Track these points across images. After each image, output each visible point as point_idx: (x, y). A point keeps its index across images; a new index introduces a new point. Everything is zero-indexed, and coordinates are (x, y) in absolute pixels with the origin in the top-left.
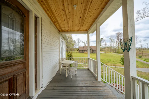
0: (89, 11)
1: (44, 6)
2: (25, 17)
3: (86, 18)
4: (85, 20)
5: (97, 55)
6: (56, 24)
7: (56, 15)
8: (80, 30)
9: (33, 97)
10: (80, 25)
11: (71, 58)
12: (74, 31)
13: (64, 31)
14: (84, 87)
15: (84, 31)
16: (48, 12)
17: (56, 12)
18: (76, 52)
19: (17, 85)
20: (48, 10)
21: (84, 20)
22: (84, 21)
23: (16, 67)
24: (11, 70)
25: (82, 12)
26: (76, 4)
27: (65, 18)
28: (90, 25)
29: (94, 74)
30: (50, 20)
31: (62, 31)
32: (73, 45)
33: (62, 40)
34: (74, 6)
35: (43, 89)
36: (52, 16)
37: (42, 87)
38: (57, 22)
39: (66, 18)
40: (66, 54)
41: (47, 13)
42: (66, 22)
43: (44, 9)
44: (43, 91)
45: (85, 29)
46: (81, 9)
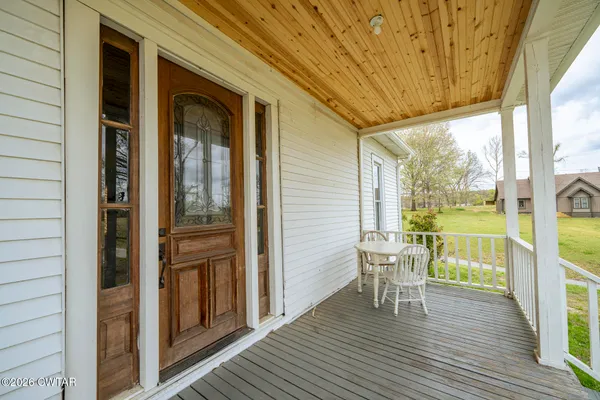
0: (454, 10)
1: (278, 64)
2: (231, 114)
3: (452, 44)
4: (452, 53)
5: (533, 222)
6: (336, 106)
7: (323, 75)
8: (452, 101)
9: (253, 329)
10: (436, 83)
11: (430, 233)
12: (421, 113)
13: (376, 124)
14: (433, 363)
15: (475, 101)
16: (296, 76)
17: (320, 66)
18: (477, 209)
19: (217, 285)
20: (294, 72)
21: (448, 54)
22: (452, 59)
23: (213, 242)
24: (203, 246)
25: (421, 28)
26: (379, 13)
27: (360, 76)
28: (496, 67)
29: (531, 323)
30: (312, 99)
31: (369, 124)
32: (464, 174)
33: (375, 158)
34: (372, 23)
35: (287, 320)
36: (311, 84)
37: (284, 314)
38: (336, 97)
39: (361, 74)
40: (404, 218)
41: (296, 81)
42: (368, 89)
43: (283, 72)
44: (285, 326)
45: (477, 90)
46: (409, 21)
